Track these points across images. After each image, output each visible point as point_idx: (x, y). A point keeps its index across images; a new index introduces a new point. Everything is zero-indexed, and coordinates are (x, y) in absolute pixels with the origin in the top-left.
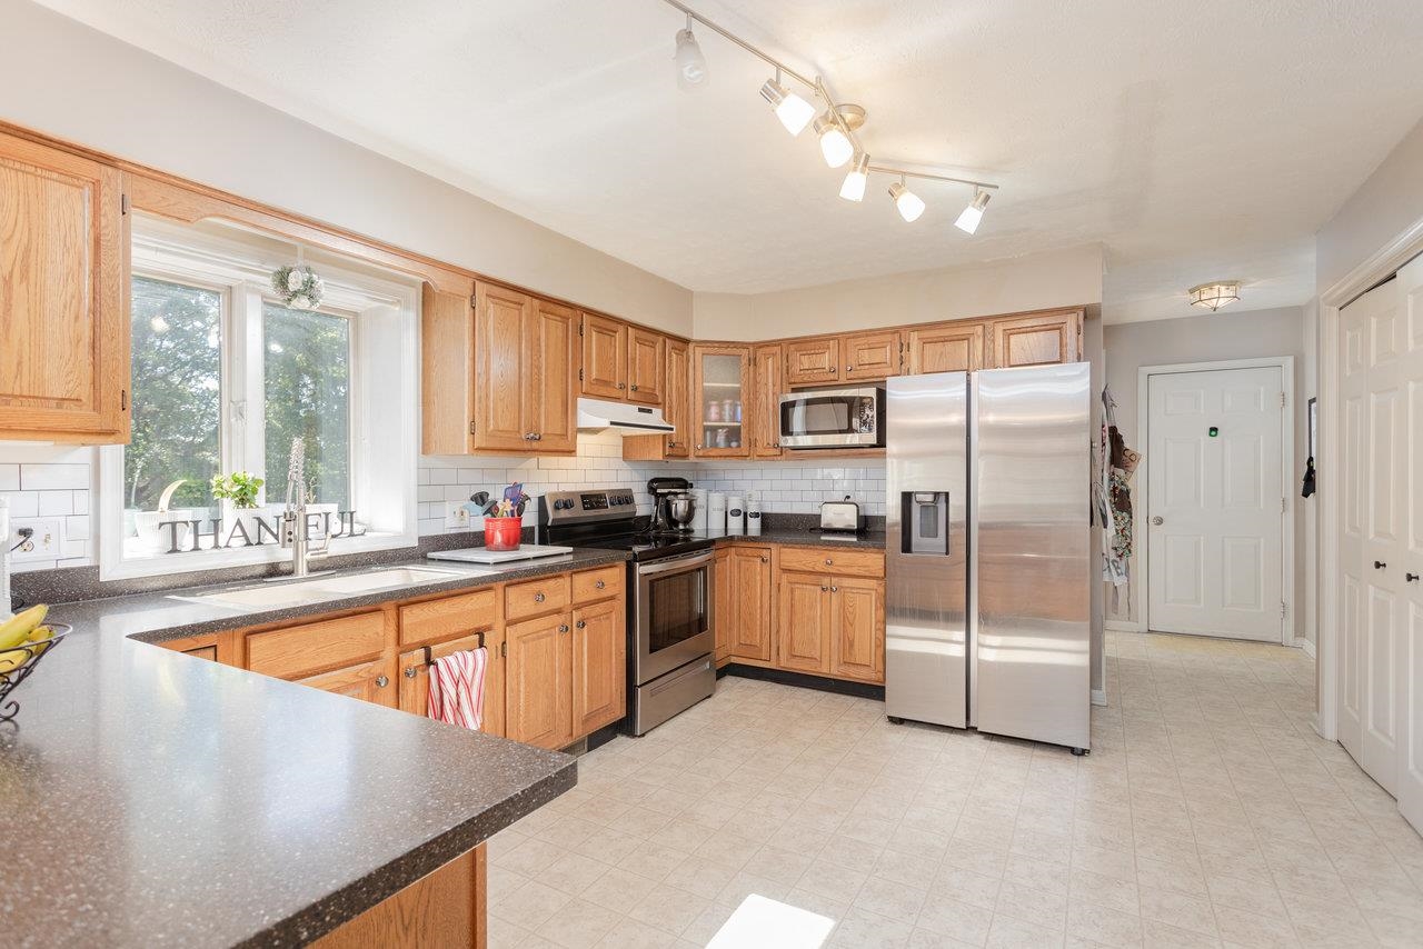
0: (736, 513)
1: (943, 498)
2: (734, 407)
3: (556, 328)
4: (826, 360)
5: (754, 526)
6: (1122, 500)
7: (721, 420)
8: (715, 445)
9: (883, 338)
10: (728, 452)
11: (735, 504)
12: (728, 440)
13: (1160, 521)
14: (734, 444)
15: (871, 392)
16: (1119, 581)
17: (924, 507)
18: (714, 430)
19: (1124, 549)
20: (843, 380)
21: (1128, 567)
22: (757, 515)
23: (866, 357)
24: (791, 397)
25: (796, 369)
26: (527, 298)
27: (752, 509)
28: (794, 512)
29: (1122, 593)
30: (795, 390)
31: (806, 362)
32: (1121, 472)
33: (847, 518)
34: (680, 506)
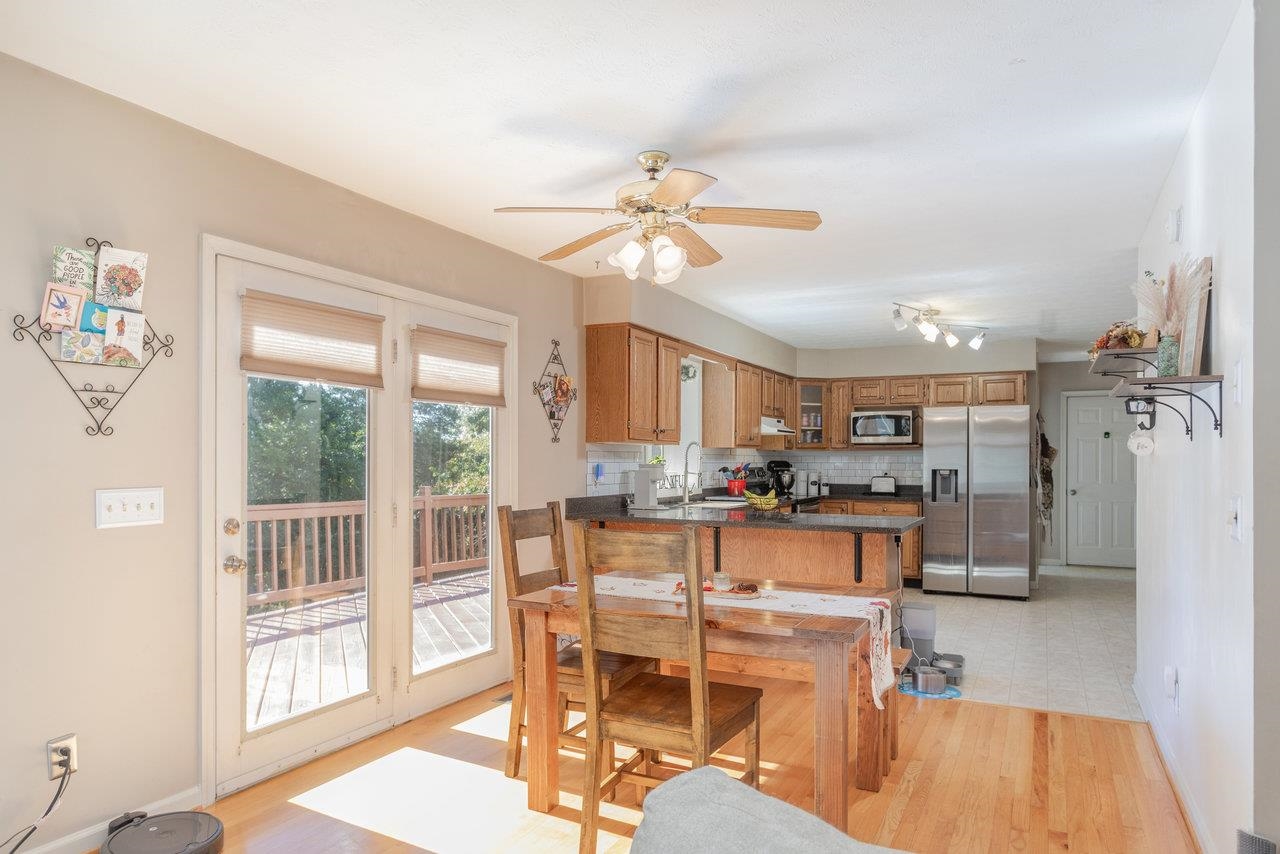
0: (814, 483)
1: (953, 473)
2: (816, 418)
3: (755, 379)
4: (876, 392)
5: (825, 491)
6: (1047, 477)
7: (809, 426)
8: (805, 441)
9: (913, 381)
10: (813, 445)
11: (814, 478)
12: (813, 437)
13: (1074, 492)
14: (816, 440)
15: (909, 413)
16: (1046, 523)
17: (944, 478)
18: (804, 431)
19: (1049, 503)
20: (888, 404)
21: (1051, 516)
22: (827, 485)
23: (903, 391)
24: (855, 414)
25: (857, 396)
26: (750, 368)
27: (824, 481)
28: (850, 483)
29: (1048, 529)
30: (857, 410)
31: (865, 392)
32: (1047, 460)
33: (887, 486)
34: (786, 478)
